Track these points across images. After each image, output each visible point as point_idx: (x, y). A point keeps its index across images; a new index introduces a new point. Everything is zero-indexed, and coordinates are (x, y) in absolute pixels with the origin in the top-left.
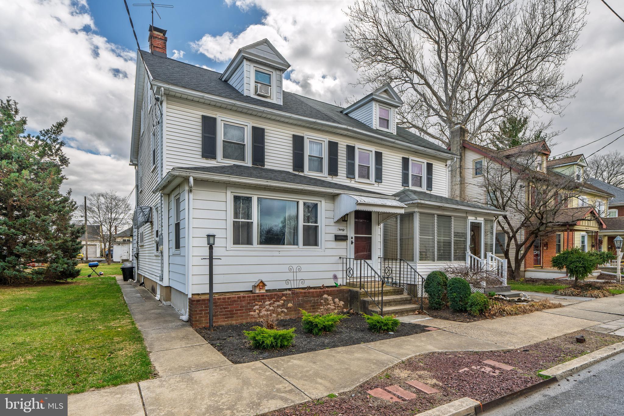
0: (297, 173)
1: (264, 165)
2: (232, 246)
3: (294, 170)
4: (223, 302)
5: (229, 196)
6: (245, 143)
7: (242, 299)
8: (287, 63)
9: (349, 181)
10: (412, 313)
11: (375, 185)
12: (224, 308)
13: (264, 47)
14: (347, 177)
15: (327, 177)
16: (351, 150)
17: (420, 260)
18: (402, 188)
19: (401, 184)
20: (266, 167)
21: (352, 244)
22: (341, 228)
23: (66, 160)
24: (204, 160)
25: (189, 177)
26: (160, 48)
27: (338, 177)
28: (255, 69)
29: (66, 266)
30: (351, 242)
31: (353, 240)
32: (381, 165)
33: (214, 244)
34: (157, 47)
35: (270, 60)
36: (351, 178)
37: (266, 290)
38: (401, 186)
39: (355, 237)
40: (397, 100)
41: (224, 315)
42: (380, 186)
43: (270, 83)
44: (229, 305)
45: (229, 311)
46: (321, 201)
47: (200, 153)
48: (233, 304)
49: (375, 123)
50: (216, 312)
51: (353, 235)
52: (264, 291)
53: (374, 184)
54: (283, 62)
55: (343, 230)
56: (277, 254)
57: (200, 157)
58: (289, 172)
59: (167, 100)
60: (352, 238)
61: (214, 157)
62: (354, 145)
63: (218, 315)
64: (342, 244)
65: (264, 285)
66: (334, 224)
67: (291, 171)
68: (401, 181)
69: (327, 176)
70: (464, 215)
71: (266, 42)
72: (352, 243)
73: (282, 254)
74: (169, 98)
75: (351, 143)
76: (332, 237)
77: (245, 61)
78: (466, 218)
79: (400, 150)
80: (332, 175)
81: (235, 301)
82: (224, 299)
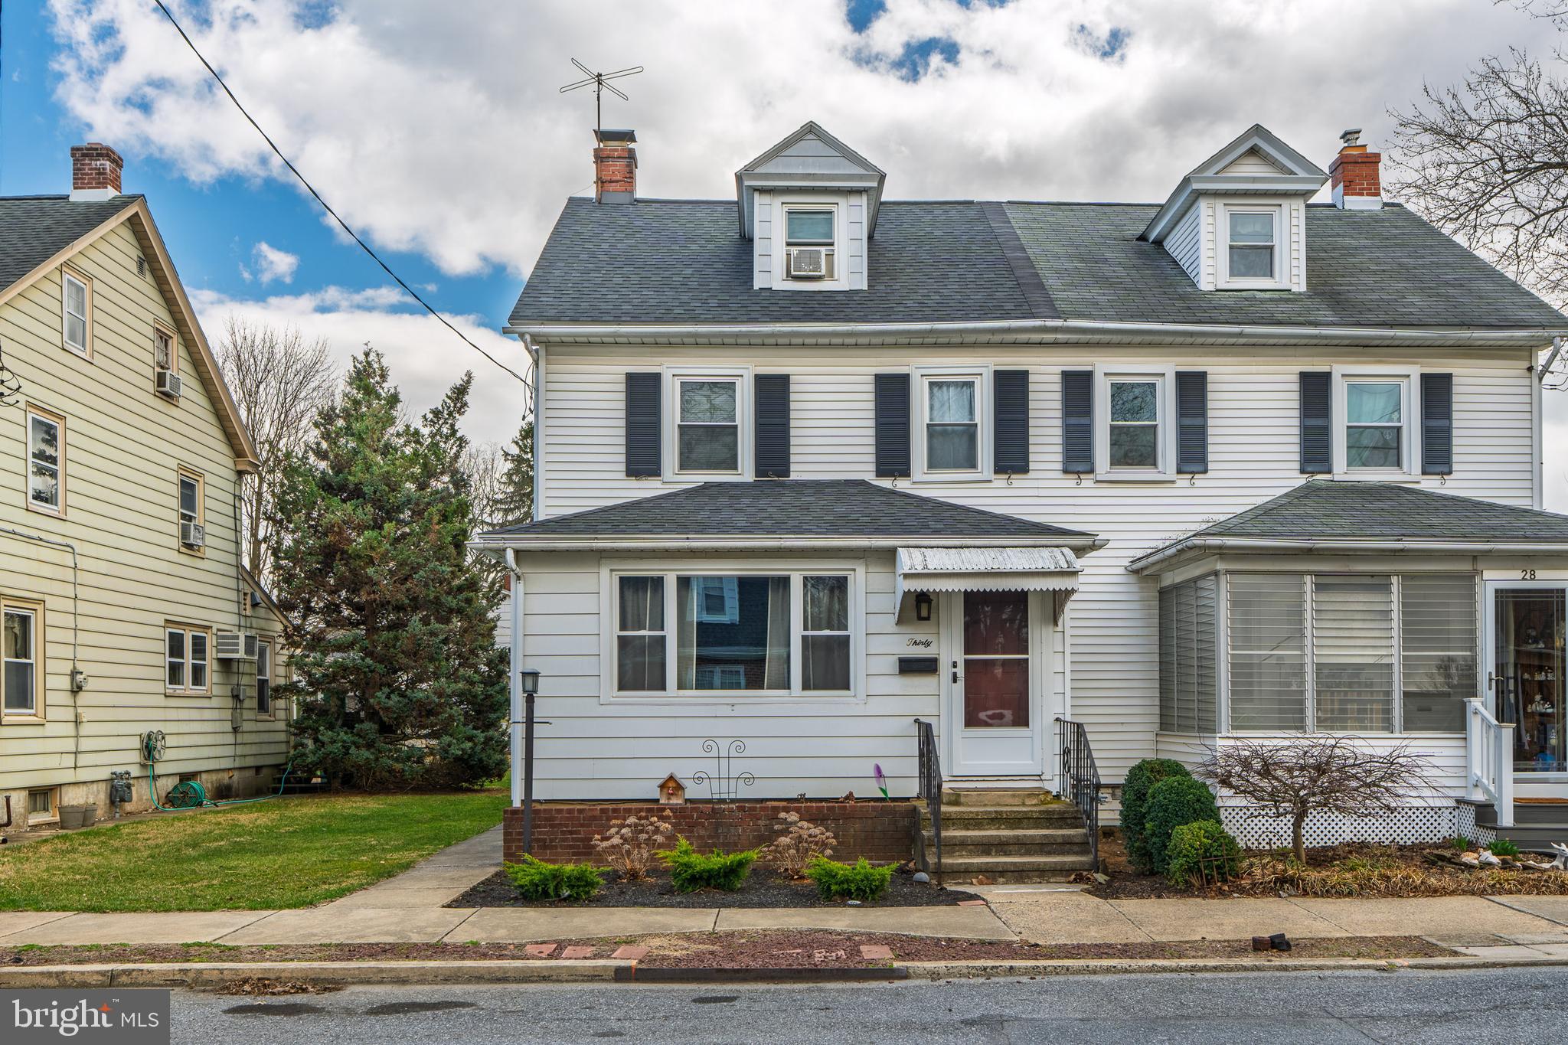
0: (886, 483)
1: (787, 473)
2: (616, 693)
3: (880, 473)
4: (568, 819)
5: (605, 582)
6: (738, 422)
7: (610, 813)
8: (874, 168)
9: (1073, 483)
10: (1063, 879)
11: (1179, 483)
12: (571, 833)
13: (811, 145)
14: (1065, 471)
15: (990, 481)
16: (1077, 387)
17: (1234, 728)
18: (1301, 481)
19: (1297, 466)
20: (793, 476)
21: (955, 681)
22: (919, 638)
23: (464, 480)
24: (633, 483)
25: (504, 550)
26: (617, 181)
27: (1031, 475)
28: (786, 208)
29: (469, 744)
30: (950, 677)
31: (960, 671)
32: (1202, 411)
33: (536, 692)
34: (611, 182)
35: (823, 177)
36: (1078, 473)
37: (687, 801)
38: (1297, 474)
39: (967, 662)
40: (1302, 174)
41: (571, 847)
42: (1198, 483)
43: (830, 235)
44: (582, 826)
45: (581, 840)
46: (854, 570)
47: (623, 467)
48: (589, 826)
49: (1211, 270)
50: (552, 840)
51: (960, 657)
52: (680, 801)
53: (1173, 482)
54: (862, 171)
55: (927, 644)
56: (726, 711)
57: (623, 475)
58: (863, 483)
59: (548, 353)
60: (955, 665)
61: (655, 471)
62: (1089, 368)
63: (556, 847)
64: (922, 684)
65: (679, 787)
66: (895, 629)
67: (870, 477)
68: (1297, 457)
69: (992, 476)
70: (1466, 567)
71: (811, 129)
72: (955, 679)
73: (739, 711)
74: (552, 349)
75: (1077, 361)
76: (891, 664)
77: (756, 195)
78: (1470, 578)
79: (1291, 351)
80: (1006, 473)
81: (594, 818)
82: (570, 811)
